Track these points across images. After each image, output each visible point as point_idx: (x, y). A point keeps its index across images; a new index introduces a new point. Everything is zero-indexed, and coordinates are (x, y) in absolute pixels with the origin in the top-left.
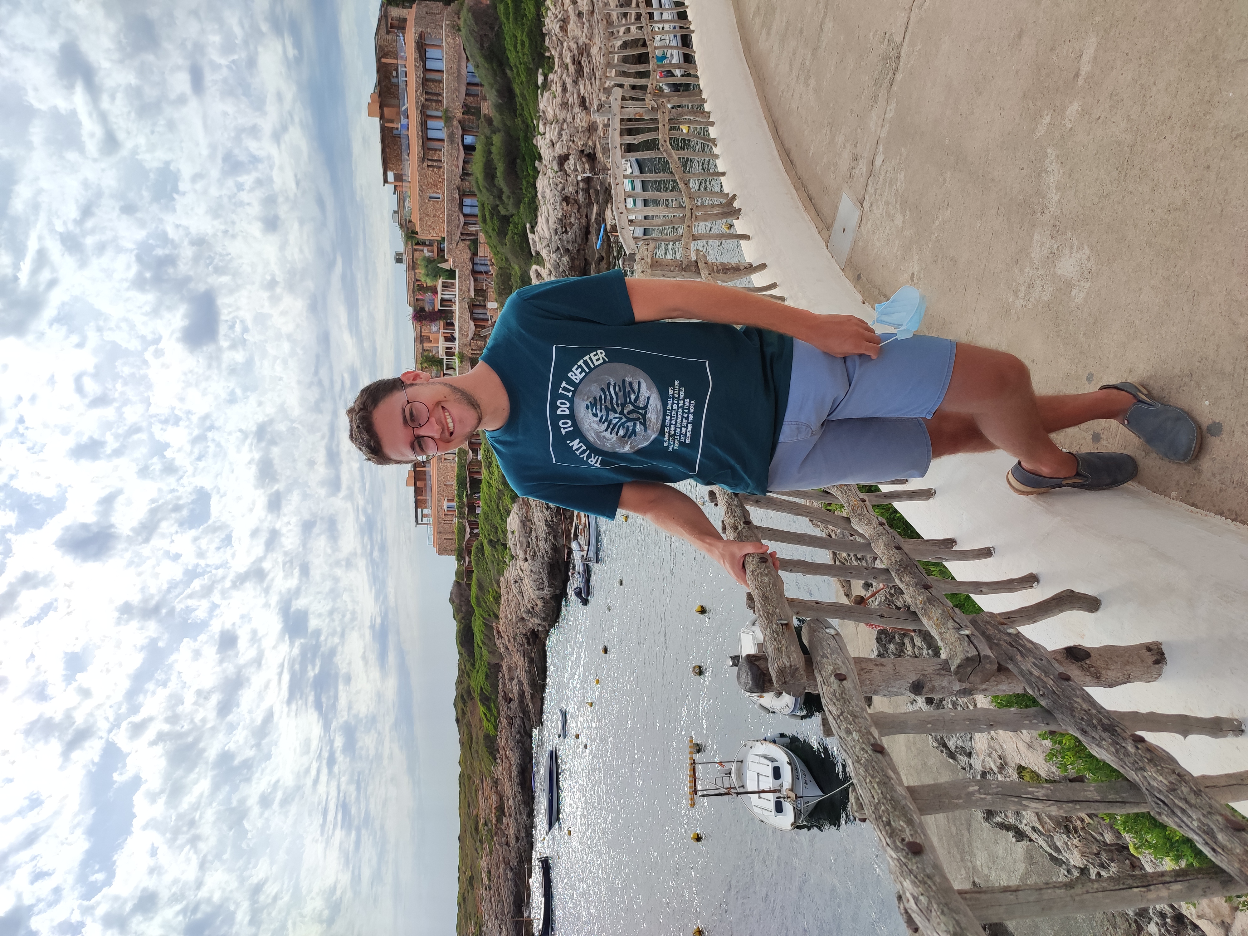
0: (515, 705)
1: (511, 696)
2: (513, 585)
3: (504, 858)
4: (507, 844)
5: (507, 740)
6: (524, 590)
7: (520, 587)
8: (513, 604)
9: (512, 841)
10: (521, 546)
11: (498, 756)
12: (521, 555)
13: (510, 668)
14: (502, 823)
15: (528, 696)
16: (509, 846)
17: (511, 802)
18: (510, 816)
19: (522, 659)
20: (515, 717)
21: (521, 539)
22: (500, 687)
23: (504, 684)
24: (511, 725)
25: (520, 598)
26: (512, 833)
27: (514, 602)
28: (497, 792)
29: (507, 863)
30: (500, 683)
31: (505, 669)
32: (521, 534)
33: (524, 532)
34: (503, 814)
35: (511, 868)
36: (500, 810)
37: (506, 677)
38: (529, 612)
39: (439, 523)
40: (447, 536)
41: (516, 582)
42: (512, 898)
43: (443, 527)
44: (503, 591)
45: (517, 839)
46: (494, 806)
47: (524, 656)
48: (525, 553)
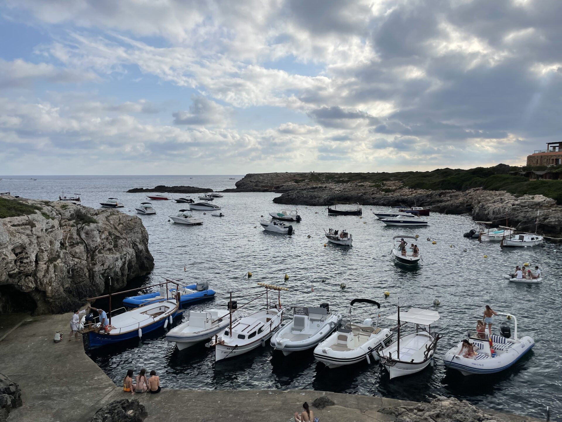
0: (438, 198)
1: (442, 196)
2: (499, 198)
3: (367, 192)
4: (373, 194)
5: (420, 194)
6: (495, 204)
7: (498, 202)
8: (488, 198)
9: (373, 196)
10: (522, 203)
11: (413, 189)
12: (516, 202)
13: (457, 196)
14: (382, 191)
15: (439, 204)
16: (372, 194)
17: (391, 195)
18: (385, 195)
19: (459, 202)
20: (431, 198)
21: (527, 202)
22: (448, 191)
23: (449, 193)
24: (428, 196)
25: (491, 201)
26: (378, 196)
27: (490, 198)
28: (396, 189)
29: (365, 194)
30: (450, 191)
31: (457, 193)
32: (531, 203)
33: (532, 204)
34: (386, 192)
35: (362, 195)
36: (387, 191)
37: (452, 194)
38: (483, 206)
39: (548, 156)
40: (539, 161)
41: (501, 199)
42: (350, 196)
43: (545, 158)
44: (497, 192)
45: (373, 198)
46: (390, 188)
47: (461, 203)
48: (518, 205)
